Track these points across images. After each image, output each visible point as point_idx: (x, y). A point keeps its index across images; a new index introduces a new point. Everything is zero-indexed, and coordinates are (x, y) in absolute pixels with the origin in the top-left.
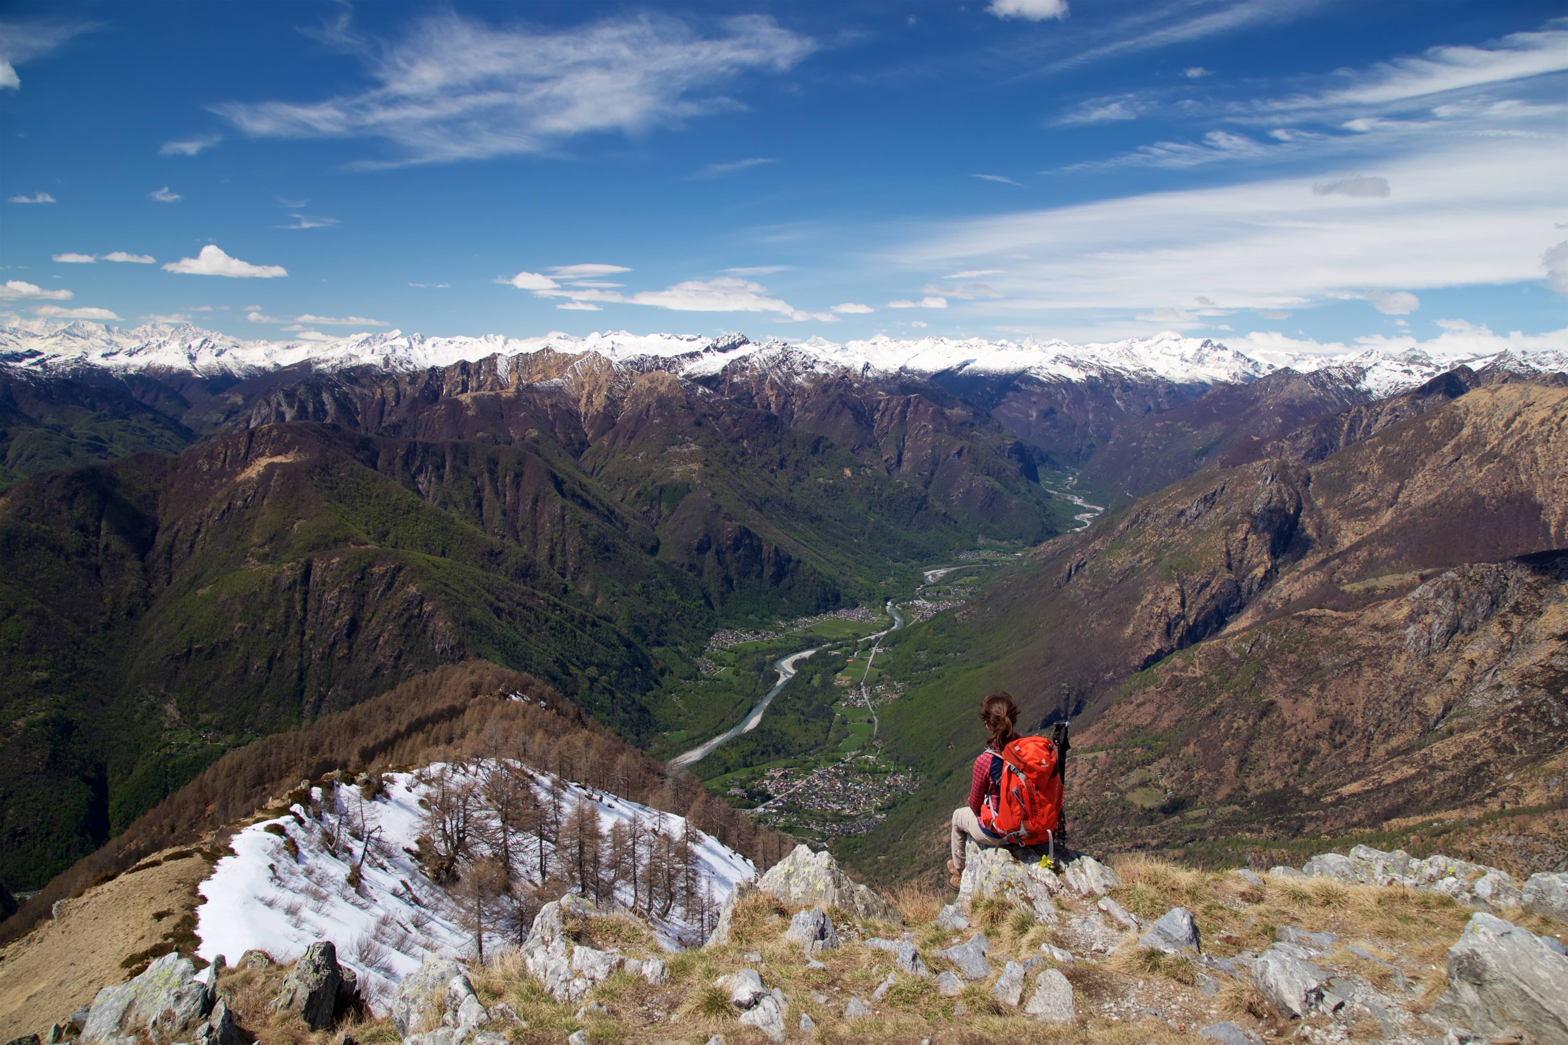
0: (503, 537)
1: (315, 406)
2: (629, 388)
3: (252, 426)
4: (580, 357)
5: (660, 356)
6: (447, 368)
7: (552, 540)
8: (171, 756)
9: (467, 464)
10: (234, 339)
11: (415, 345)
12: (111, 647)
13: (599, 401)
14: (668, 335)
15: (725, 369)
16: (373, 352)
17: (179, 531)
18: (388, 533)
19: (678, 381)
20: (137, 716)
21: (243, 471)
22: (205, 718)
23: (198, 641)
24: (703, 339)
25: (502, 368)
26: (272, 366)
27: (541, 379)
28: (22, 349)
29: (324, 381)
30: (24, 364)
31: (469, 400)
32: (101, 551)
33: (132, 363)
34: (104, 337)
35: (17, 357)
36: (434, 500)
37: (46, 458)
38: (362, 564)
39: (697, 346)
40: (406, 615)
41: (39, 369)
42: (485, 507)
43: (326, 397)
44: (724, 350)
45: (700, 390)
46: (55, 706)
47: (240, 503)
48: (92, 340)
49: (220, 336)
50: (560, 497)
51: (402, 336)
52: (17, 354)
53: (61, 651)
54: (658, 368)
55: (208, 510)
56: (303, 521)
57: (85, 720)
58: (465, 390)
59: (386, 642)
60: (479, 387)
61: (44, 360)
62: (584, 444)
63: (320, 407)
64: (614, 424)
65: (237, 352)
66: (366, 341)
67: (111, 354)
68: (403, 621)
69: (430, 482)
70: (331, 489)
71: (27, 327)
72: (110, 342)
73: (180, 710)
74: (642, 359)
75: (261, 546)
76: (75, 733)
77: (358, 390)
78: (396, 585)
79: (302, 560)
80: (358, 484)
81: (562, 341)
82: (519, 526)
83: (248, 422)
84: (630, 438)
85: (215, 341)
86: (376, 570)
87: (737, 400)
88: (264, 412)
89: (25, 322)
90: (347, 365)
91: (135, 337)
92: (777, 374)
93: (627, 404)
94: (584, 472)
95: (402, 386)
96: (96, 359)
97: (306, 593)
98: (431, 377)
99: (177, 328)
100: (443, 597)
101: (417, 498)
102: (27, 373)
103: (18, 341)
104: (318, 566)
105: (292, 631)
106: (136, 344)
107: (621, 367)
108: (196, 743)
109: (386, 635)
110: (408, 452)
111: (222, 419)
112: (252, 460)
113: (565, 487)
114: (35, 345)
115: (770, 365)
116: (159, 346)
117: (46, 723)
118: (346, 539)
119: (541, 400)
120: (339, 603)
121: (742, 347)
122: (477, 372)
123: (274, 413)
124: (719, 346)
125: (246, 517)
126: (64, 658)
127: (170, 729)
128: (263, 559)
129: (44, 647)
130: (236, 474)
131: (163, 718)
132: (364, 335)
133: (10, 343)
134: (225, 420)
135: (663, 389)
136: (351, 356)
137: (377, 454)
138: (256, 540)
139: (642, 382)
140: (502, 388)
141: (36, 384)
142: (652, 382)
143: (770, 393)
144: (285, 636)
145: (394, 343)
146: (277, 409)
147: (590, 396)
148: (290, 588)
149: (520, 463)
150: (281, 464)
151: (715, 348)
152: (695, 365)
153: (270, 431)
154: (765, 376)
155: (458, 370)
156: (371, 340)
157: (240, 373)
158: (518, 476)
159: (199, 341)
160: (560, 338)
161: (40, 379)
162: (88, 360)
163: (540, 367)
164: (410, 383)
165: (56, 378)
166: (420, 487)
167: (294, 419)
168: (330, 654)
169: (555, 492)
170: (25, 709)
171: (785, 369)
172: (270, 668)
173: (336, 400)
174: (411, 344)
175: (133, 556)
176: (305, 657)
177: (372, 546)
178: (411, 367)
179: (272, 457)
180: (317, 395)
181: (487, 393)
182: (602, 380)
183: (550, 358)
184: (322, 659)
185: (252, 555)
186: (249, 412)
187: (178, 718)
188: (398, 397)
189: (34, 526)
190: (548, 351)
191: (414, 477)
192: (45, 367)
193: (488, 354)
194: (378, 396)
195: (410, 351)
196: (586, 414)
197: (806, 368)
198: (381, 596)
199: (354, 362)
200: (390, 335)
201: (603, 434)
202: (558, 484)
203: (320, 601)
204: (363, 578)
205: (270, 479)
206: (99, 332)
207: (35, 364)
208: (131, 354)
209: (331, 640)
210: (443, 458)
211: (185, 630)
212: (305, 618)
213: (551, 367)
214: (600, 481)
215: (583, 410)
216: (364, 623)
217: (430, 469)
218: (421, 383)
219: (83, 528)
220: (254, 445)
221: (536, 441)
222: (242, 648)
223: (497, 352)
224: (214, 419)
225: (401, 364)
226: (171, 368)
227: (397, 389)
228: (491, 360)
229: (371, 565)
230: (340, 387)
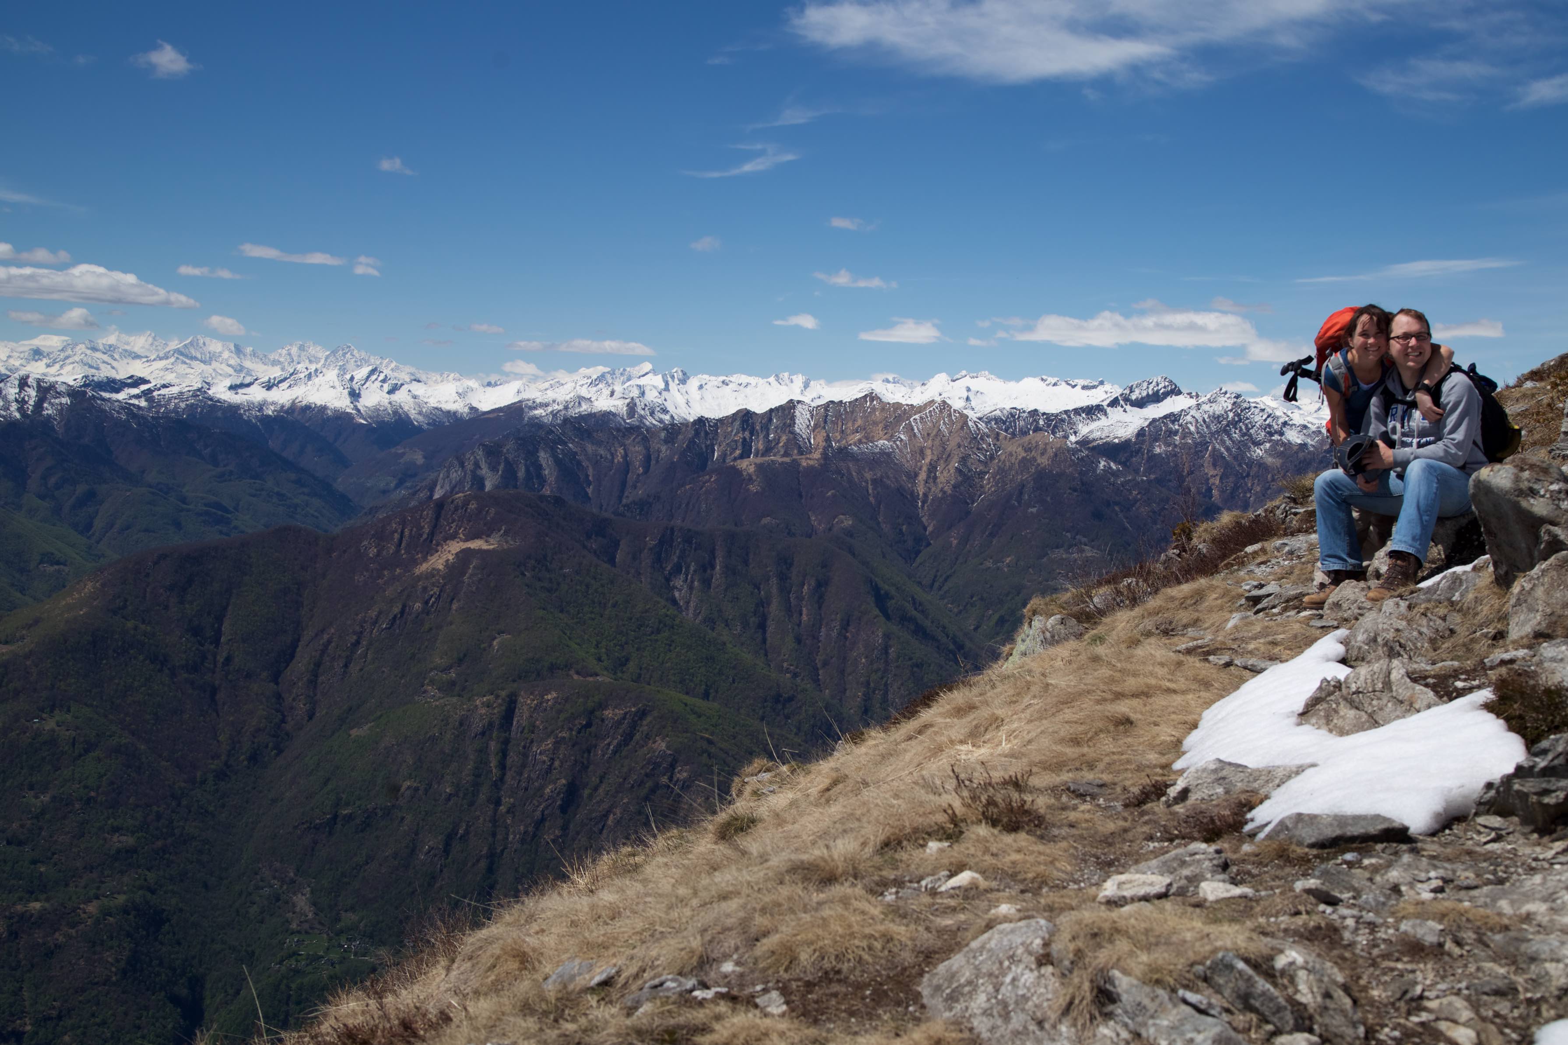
0: (795, 675)
1: (527, 471)
2: (992, 457)
3: (436, 496)
4: (920, 409)
5: (1042, 409)
6: (721, 421)
7: (868, 684)
8: (297, 972)
9: (746, 563)
10: (413, 370)
11: (673, 386)
12: (223, 806)
13: (946, 476)
14: (1054, 380)
15: (1141, 433)
16: (612, 394)
17: (329, 642)
18: (627, 660)
19: (1069, 450)
20: (254, 910)
21: (425, 559)
22: (349, 918)
23: (347, 804)
24: (1107, 387)
25: (802, 421)
26: (466, 410)
27: (860, 441)
28: (121, 374)
29: (542, 433)
30: (121, 396)
31: (752, 469)
32: (220, 665)
33: (270, 400)
34: (232, 362)
35: (114, 385)
36: (696, 615)
37: (146, 530)
38: (590, 704)
39: (1097, 397)
40: (649, 784)
41: (143, 403)
42: (771, 627)
43: (544, 457)
44: (1140, 404)
45: (1102, 464)
46: (141, 888)
47: (418, 606)
48: (215, 364)
49: (393, 365)
50: (882, 619)
51: (654, 371)
52: (114, 381)
53: (155, 808)
54: (1037, 429)
55: (373, 614)
56: (506, 636)
57: (181, 910)
58: (745, 454)
59: (618, 822)
60: (768, 451)
61: (150, 391)
62: (921, 541)
63: (535, 472)
64: (968, 513)
65: (419, 389)
66: (601, 378)
67: (242, 386)
68: (643, 792)
69: (691, 588)
70: (549, 590)
71: (128, 344)
72: (239, 369)
73: (314, 904)
74: (1013, 415)
75: (446, 669)
76: (166, 927)
77: (590, 448)
78: (637, 736)
79: (503, 694)
80: (587, 586)
81: (890, 386)
82: (819, 659)
83: (432, 490)
84: (992, 535)
85: (387, 371)
86: (609, 713)
87: (1159, 481)
88: (455, 475)
89: (124, 337)
90: (574, 412)
91: (275, 363)
92: (1223, 442)
93: (988, 483)
94: (920, 583)
95: (655, 445)
96: (221, 392)
97: (506, 741)
98: (697, 433)
99: (334, 353)
100: (704, 757)
101: (672, 611)
102: (127, 408)
103: (115, 364)
104: (526, 703)
105: (482, 797)
106: (276, 373)
107: (982, 426)
108: (334, 956)
109: (618, 811)
110: (661, 543)
111: (392, 485)
112: (438, 544)
113: (891, 604)
114: (138, 369)
115: (1213, 428)
116: (309, 377)
117: (126, 912)
118: (568, 666)
119: (859, 473)
120: (552, 760)
121: (1169, 400)
122: (766, 428)
123: (469, 478)
124: (1133, 397)
125: (427, 626)
126: (159, 817)
127: (299, 932)
128: (449, 688)
129: (131, 800)
130: (415, 563)
131: (289, 915)
132: (601, 369)
133: (102, 366)
134: (397, 486)
135: (1043, 461)
136: (581, 399)
137: (616, 544)
138: (438, 661)
139: (1014, 449)
140: (801, 453)
141: (139, 424)
142: (1028, 450)
143: (1212, 472)
144: (471, 804)
145: (642, 381)
146: (473, 472)
147: (932, 468)
148: (483, 734)
149: (824, 566)
150: (480, 551)
151: (1127, 400)
152: (1094, 425)
153: (466, 503)
154: (1204, 444)
155: (737, 424)
156: (608, 376)
157: (421, 418)
158: (821, 585)
159: (365, 371)
160: (888, 381)
161: (143, 417)
162: (210, 392)
163: (859, 422)
164: (666, 441)
165: (166, 416)
166: (677, 594)
167: (496, 487)
168: (535, 836)
169: (876, 612)
170: (98, 888)
171: (1236, 436)
172: (447, 851)
173: (558, 462)
174: (667, 384)
175: (265, 674)
176: (499, 837)
177: (604, 679)
178: (666, 418)
179: (466, 540)
180: (531, 454)
181: (779, 459)
182: (952, 445)
183: (874, 409)
184: (523, 841)
185: (432, 682)
186: (433, 476)
187: (310, 916)
188: (648, 459)
189: (130, 624)
190: (872, 400)
191: (668, 580)
192: (150, 400)
193: (783, 401)
194: (619, 458)
195: (664, 393)
196: (925, 495)
197: (1271, 434)
198: (615, 752)
199: (585, 408)
200: (635, 371)
201: (950, 528)
202: (881, 599)
203: (525, 756)
204: (589, 725)
205: (463, 574)
206: (226, 354)
207: (137, 397)
208: (269, 386)
209: (538, 814)
210: (713, 552)
211: (330, 787)
212: (502, 779)
213: (875, 423)
214: (942, 598)
215: (921, 490)
216: (586, 792)
217: (692, 568)
218: (682, 441)
219: (196, 631)
220: (443, 522)
221: (849, 533)
222: (409, 818)
223: (796, 398)
224: (382, 485)
225: (652, 414)
226: (324, 408)
227: (648, 449)
228: (787, 410)
229: (602, 706)
230: (565, 444)
